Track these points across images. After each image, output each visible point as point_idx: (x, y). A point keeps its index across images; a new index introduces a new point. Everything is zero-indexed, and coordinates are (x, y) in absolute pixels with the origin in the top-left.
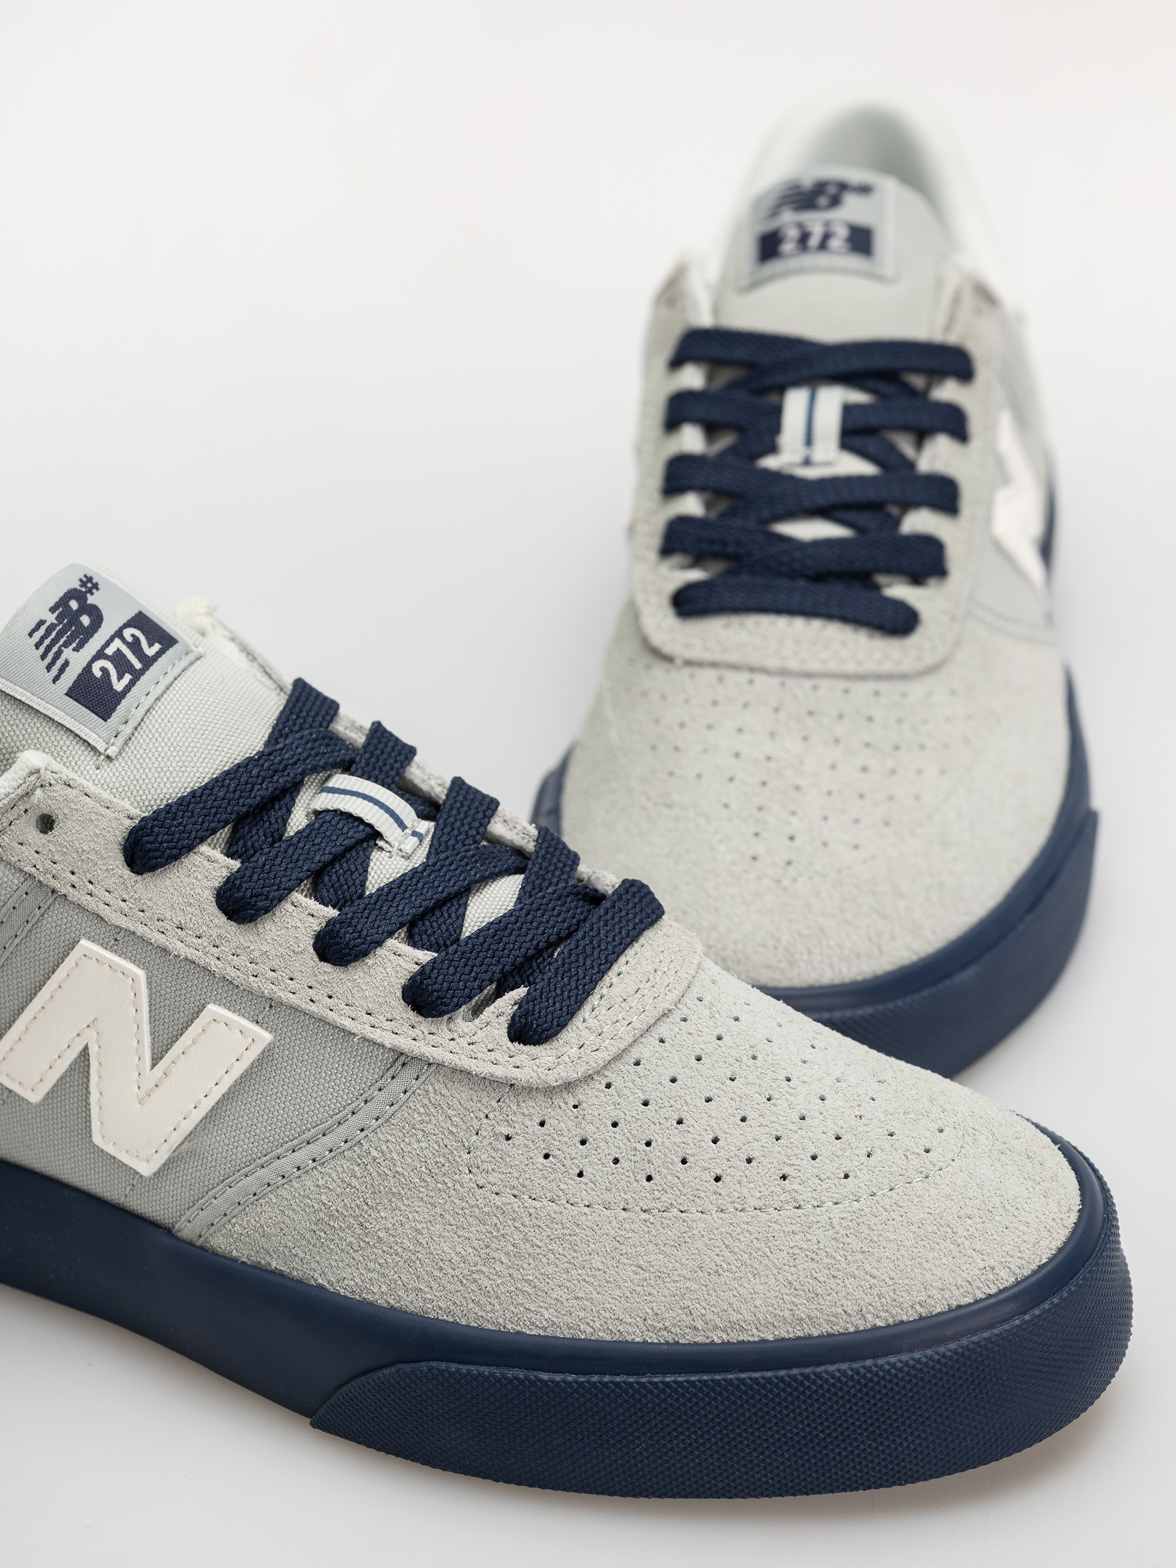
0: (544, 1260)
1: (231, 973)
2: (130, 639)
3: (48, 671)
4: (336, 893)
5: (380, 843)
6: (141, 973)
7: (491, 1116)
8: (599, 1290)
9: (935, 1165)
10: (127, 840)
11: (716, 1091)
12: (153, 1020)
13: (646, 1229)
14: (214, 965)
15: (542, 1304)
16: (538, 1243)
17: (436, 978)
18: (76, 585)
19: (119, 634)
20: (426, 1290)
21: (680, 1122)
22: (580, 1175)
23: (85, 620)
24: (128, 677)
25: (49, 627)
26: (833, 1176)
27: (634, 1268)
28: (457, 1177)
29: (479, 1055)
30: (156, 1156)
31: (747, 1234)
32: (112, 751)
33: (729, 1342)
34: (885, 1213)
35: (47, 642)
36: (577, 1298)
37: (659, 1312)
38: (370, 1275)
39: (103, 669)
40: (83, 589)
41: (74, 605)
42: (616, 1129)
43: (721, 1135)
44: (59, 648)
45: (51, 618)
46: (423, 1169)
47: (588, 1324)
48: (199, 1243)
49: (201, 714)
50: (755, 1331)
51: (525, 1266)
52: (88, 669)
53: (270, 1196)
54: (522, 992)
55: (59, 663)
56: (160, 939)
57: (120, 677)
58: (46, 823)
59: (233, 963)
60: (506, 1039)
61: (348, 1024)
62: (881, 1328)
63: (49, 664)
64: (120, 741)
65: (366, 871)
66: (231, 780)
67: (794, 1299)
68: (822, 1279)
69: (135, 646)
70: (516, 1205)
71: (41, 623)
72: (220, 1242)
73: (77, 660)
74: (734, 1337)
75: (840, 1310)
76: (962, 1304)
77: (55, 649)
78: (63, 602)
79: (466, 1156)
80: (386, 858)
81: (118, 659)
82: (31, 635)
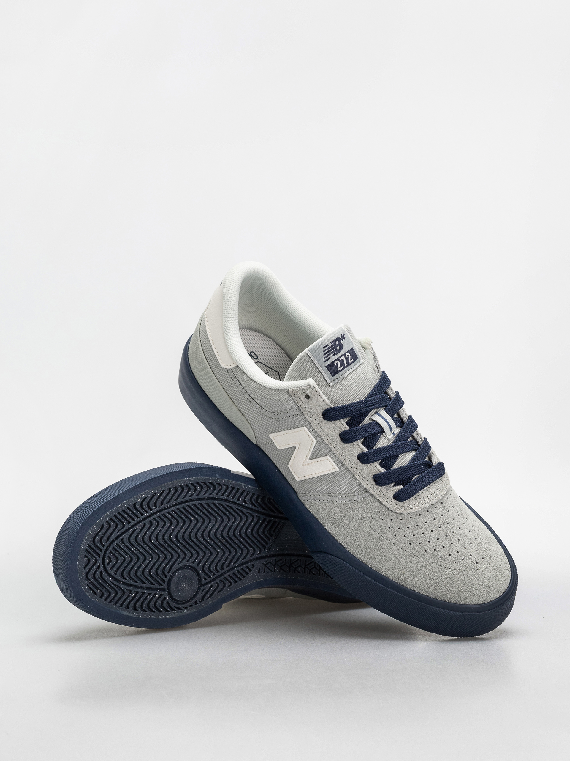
0: (378, 551)
1: (336, 452)
2: (347, 356)
3: (324, 359)
4: (368, 444)
5: (384, 434)
6: (315, 441)
7: (381, 513)
8: (388, 564)
9: (477, 568)
10: (325, 410)
11: (435, 529)
12: (313, 451)
13: (404, 555)
14: (333, 449)
15: (373, 561)
16: (379, 547)
17: (382, 477)
18: (340, 336)
19: (345, 355)
20: (349, 544)
21: (423, 534)
22: (395, 536)
23: (338, 348)
24: (342, 367)
25: (329, 347)
26: (452, 562)
27: (398, 563)
28: (367, 523)
29: (384, 499)
30: (301, 478)
31: (426, 567)
32: (331, 385)
33: (411, 589)
34: (460, 576)
35: (327, 351)
36: (382, 563)
37: (399, 575)
38: (338, 533)
39: (337, 363)
40: (341, 338)
41: (337, 343)
42: (408, 529)
43: (431, 540)
44: (329, 354)
45: (330, 345)
46: (360, 517)
47: (382, 570)
48: (302, 502)
49: (355, 383)
50: (418, 590)
51: (373, 550)
52: (333, 362)
53: (323, 503)
54: (401, 487)
55: (328, 358)
56: (322, 437)
57: (340, 367)
58: (308, 397)
59: (337, 450)
60: (392, 497)
61: (357, 477)
62: (446, 602)
63: (325, 357)
64: (334, 383)
65: (377, 441)
66: (355, 405)
67: (430, 587)
68: (438, 585)
69: (347, 359)
70: (377, 536)
71: (328, 345)
72: (307, 505)
73: (332, 358)
74: (413, 589)
75: (439, 594)
76: (467, 604)
77: (328, 354)
78: (334, 341)
79: (371, 519)
80: (384, 438)
81: (342, 362)
82: (324, 348)
